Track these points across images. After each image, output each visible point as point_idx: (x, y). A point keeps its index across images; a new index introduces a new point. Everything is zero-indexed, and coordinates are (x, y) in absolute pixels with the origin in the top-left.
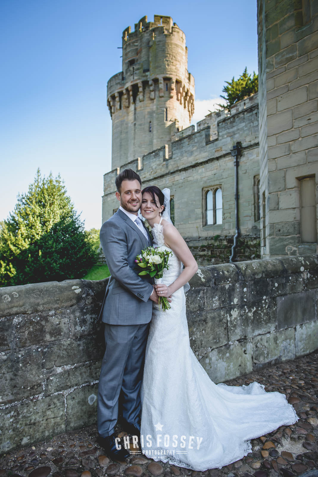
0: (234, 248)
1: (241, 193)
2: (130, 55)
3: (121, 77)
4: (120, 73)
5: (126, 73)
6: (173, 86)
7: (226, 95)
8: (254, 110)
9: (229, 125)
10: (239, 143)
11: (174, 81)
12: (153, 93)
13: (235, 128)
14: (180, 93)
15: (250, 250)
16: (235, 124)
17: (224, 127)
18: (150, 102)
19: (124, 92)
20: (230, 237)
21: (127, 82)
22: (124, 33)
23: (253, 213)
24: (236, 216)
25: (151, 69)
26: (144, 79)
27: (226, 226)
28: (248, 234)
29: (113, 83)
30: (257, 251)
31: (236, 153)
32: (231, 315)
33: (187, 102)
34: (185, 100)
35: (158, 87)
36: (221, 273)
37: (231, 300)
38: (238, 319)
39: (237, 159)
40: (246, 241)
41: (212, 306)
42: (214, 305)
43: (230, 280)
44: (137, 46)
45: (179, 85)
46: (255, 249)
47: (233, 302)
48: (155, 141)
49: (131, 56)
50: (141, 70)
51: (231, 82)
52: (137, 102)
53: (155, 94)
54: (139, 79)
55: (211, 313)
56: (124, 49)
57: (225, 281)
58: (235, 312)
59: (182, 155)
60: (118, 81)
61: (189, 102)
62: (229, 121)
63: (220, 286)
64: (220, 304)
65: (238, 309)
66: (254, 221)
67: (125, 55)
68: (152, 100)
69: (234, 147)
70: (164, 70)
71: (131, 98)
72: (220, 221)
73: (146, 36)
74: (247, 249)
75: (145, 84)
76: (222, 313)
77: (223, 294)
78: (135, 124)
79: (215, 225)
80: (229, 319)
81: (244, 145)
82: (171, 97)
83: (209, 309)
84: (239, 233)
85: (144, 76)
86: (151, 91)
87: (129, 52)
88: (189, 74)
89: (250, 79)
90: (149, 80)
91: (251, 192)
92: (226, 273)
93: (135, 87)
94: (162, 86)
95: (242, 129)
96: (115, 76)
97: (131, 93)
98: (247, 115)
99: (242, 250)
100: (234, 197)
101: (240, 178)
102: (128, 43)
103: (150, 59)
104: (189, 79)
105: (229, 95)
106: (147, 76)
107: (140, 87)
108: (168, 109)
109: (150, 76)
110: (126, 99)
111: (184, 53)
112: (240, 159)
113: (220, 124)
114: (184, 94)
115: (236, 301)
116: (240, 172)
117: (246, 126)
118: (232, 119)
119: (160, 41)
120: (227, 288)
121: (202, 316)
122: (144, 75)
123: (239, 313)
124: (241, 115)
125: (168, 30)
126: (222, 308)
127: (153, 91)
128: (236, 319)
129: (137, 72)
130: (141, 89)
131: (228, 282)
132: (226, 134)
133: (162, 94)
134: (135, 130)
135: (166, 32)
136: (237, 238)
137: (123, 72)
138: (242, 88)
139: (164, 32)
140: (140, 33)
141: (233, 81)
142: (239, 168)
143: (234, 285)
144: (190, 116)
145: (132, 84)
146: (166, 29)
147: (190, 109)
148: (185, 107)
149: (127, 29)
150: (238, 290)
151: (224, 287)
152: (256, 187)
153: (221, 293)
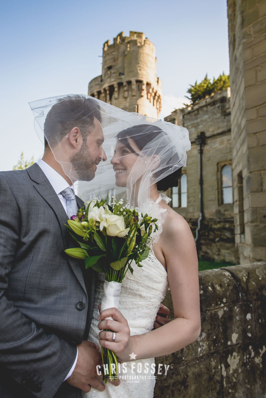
0: (199, 231)
1: (204, 179)
2: (108, 62)
3: (100, 79)
4: (99, 77)
5: (105, 76)
6: (144, 87)
7: (189, 95)
8: (217, 104)
9: (193, 117)
10: (203, 134)
11: (145, 83)
12: (126, 93)
13: (199, 120)
14: (150, 93)
15: (214, 233)
16: (199, 116)
17: (189, 119)
18: (123, 100)
19: (102, 91)
20: (195, 220)
21: (105, 84)
22: (104, 45)
23: (217, 198)
24: (199, 200)
25: (126, 73)
26: (119, 81)
27: (191, 210)
28: (212, 217)
29: (94, 84)
30: (221, 235)
31: (200, 142)
32: (227, 366)
33: (155, 101)
34: (154, 99)
35: (131, 88)
36: (210, 288)
37: (228, 338)
38: (240, 370)
39: (201, 147)
40: (210, 224)
41: (196, 352)
42: (199, 349)
43: (224, 300)
44: (115, 55)
45: (149, 87)
46: (219, 233)
47: (231, 341)
50: (118, 74)
51: (194, 85)
52: (113, 99)
53: (128, 93)
54: (115, 81)
55: (194, 366)
56: (104, 57)
57: (217, 304)
58: (235, 358)
60: (97, 83)
61: (157, 101)
62: (193, 113)
63: (209, 314)
64: (209, 346)
65: (238, 352)
66: (217, 205)
67: (104, 62)
68: (126, 98)
69: (198, 136)
70: (137, 74)
71: (108, 96)
72: (184, 204)
73: (122, 47)
74: (211, 233)
75: (120, 85)
76: (213, 363)
77: (214, 328)
79: (180, 208)
80: (224, 374)
81: (208, 134)
82: (142, 96)
83: (190, 358)
84: (203, 216)
85: (119, 79)
86: (125, 91)
87: (108, 60)
88: (158, 78)
89: (210, 83)
90: (123, 81)
91: (215, 178)
92: (218, 288)
93: (111, 88)
94: (134, 86)
95: (206, 121)
96: (95, 79)
97: (108, 92)
98: (210, 108)
99: (207, 234)
100: (198, 183)
101: (204, 165)
102: (107, 53)
103: (125, 65)
104: (158, 82)
105: (192, 95)
106: (122, 79)
107: (116, 87)
108: (139, 106)
109: (124, 79)
110: (104, 97)
111: (154, 61)
112: (204, 147)
113: (185, 116)
114: (153, 94)
115: (235, 337)
116: (204, 159)
117: (209, 118)
118: (196, 112)
119: (134, 51)
120: (220, 316)
121: (178, 374)
122: (119, 77)
123: (240, 360)
124: (205, 109)
125: (141, 43)
126: (212, 354)
127: (126, 91)
128: (235, 371)
129: (114, 75)
130: (116, 89)
131: (222, 305)
132: (190, 125)
133: (134, 94)
135: (139, 44)
136: (201, 221)
137: (101, 76)
138: (204, 89)
139: (137, 44)
140: (117, 44)
141: (196, 83)
142: (203, 155)
143: (231, 310)
144: (158, 113)
145: (109, 85)
146: (139, 42)
147: (158, 107)
148: (154, 105)
149: (107, 42)
150: (238, 318)
151: (216, 314)
152: (219, 173)
153: (211, 326)
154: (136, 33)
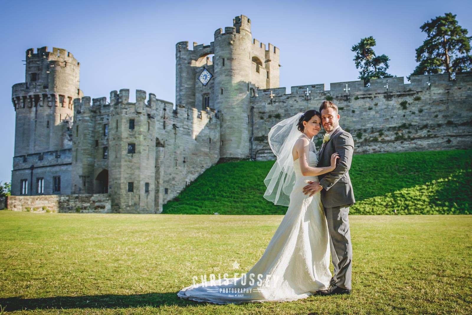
3: (25, 87)
4: (24, 84)
5: (30, 85)
6: (66, 100)
11: (66, 97)
12: (50, 103)
14: (71, 104)
18: (48, 108)
19: (28, 97)
21: (30, 92)
22: (28, 51)
25: (49, 87)
29: (18, 88)
35: (55, 100)
44: (39, 64)
45: (70, 99)
48: (51, 134)
49: (34, 70)
50: (42, 86)
52: (38, 106)
53: (52, 103)
54: (40, 92)
56: (27, 63)
59: (65, 158)
60: (22, 88)
68: (50, 107)
71: (34, 103)
75: (45, 96)
78: (36, 121)
82: (64, 107)
85: (44, 91)
86: (49, 101)
87: (32, 67)
88: (79, 90)
90: (47, 94)
93: (37, 97)
94: (58, 99)
96: (20, 84)
97: (33, 100)
102: (31, 60)
104: (78, 93)
106: (46, 91)
107: (41, 97)
108: (62, 115)
109: (49, 92)
110: (29, 102)
122: (44, 90)
129: (39, 87)
130: (41, 99)
133: (57, 104)
134: (36, 125)
137: (26, 84)
145: (35, 94)
149: (31, 50)
154: (59, 49)
